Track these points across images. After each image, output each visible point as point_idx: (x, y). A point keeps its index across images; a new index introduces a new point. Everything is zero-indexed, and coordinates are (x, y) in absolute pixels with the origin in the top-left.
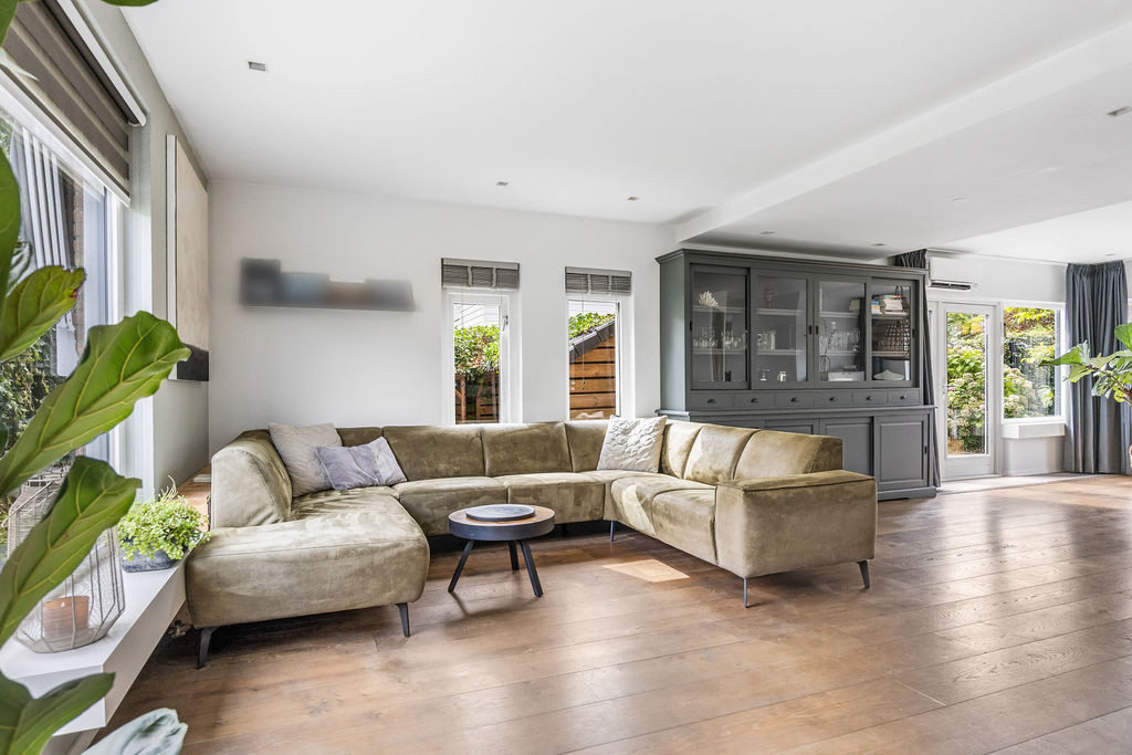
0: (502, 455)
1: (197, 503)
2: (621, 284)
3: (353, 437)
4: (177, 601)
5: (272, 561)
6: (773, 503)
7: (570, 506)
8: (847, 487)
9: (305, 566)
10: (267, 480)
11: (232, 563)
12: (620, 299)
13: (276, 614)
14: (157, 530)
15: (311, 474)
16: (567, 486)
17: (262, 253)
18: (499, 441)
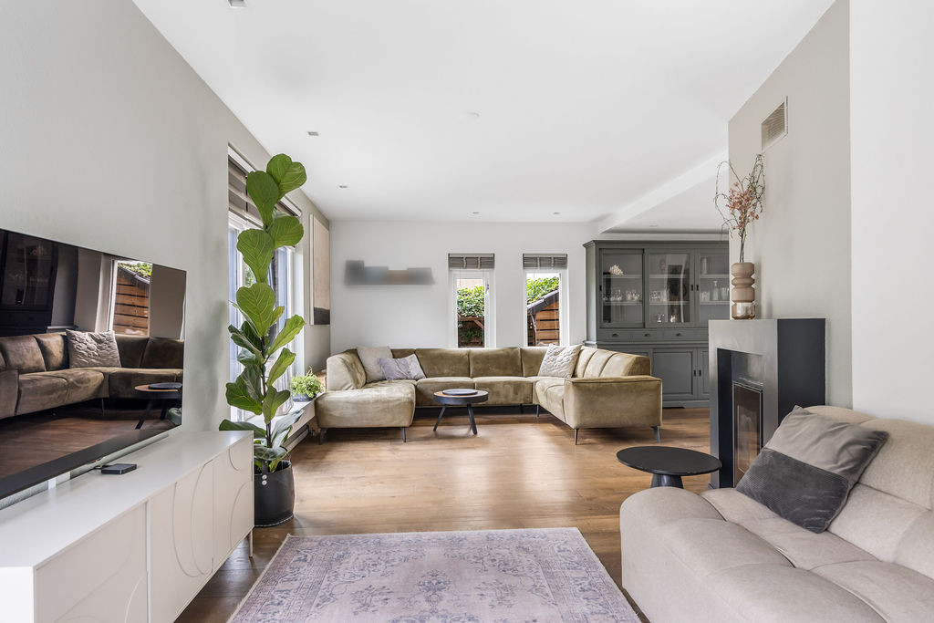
0: (480, 366)
1: (322, 380)
2: (560, 262)
3: (398, 354)
4: (311, 415)
5: (347, 402)
6: (589, 390)
7: (511, 395)
8: (639, 384)
9: (360, 405)
10: (349, 370)
11: (331, 402)
12: (561, 271)
13: (349, 425)
14: (304, 386)
15: (376, 371)
16: (509, 383)
17: (356, 257)
18: (478, 358)
